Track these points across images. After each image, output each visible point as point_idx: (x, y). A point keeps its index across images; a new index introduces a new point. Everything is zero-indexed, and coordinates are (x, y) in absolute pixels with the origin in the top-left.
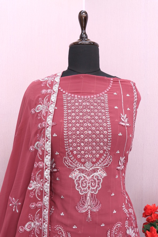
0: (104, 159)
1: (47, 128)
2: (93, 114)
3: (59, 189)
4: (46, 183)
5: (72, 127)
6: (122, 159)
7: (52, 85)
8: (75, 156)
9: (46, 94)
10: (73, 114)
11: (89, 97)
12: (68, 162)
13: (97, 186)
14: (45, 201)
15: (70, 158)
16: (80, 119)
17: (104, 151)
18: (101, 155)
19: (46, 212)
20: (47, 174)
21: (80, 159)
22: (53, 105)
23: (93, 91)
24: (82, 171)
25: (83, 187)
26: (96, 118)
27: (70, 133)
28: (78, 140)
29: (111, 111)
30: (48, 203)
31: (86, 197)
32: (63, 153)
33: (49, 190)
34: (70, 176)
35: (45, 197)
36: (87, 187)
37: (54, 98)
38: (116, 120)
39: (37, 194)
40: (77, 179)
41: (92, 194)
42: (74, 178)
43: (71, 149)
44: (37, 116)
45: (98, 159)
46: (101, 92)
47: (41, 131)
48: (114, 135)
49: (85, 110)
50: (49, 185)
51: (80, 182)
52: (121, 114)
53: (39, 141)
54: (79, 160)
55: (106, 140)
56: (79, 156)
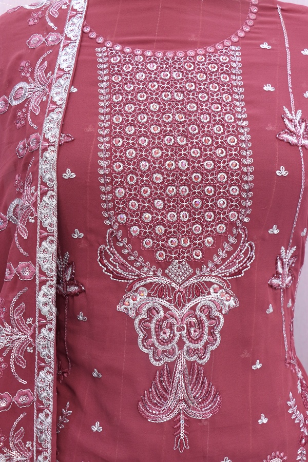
0: (229, 254)
1: (42, 153)
2: (192, 107)
3: (84, 349)
4: (43, 330)
5: (126, 147)
6: (287, 254)
7: (62, 19)
8: (136, 242)
9: (44, 48)
10: (129, 108)
11: (180, 54)
12: (111, 265)
13: (205, 337)
14: (40, 385)
15: (119, 250)
16: (151, 122)
17: (231, 225)
18: (220, 239)
19: (44, 422)
20: (45, 299)
21: (152, 251)
22: (65, 82)
23: (193, 38)
24: (159, 291)
25: (163, 342)
26: (205, 119)
27: (119, 167)
28: (146, 191)
29: (253, 98)
30: (51, 394)
31: (171, 373)
32: (97, 233)
33: (52, 351)
34: (121, 308)
35: (41, 373)
36: (174, 343)
37: (66, 59)
38: (270, 128)
39: (15, 364)
40: (144, 315)
41: (190, 365)
42: (132, 314)
43: (122, 218)
44: (15, 116)
45: (209, 254)
46: (220, 40)
47: (26, 165)
48: (263, 173)
49: (167, 97)
50: (52, 335)
51: (153, 326)
52: (286, 110)
53: (19, 195)
54: (149, 255)
55: (234, 190)
56: (148, 243)
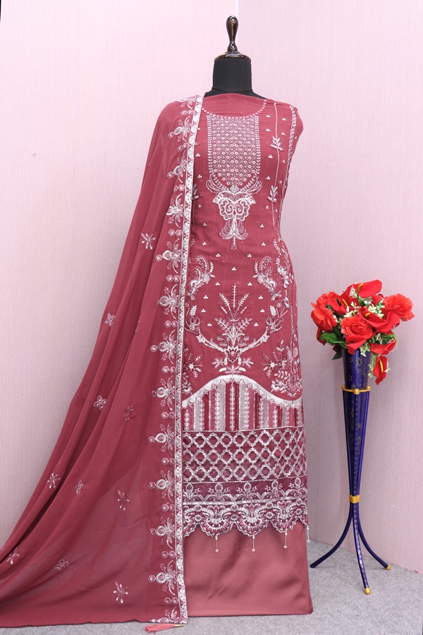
0: (252, 185)
2: (240, 135)
3: (200, 216)
4: (187, 209)
5: (217, 147)
6: (274, 189)
7: (193, 105)
8: (220, 179)
9: (187, 115)
10: (218, 135)
11: (237, 118)
12: (211, 186)
13: (243, 212)
14: (185, 228)
15: (214, 181)
16: (226, 140)
17: (253, 175)
18: (249, 179)
19: (186, 243)
20: (188, 198)
21: (225, 182)
22: (196, 126)
23: (241, 113)
24: (227, 195)
25: (228, 212)
26: (244, 139)
27: (215, 153)
28: (224, 162)
29: (262, 133)
30: (189, 231)
31: (231, 223)
32: (206, 176)
33: (190, 216)
34: (214, 201)
35: (185, 224)
36: (232, 213)
37: (196, 119)
38: (267, 142)
39: (177, 220)
40: (222, 203)
41: (238, 221)
42: (218, 203)
43: (215, 171)
44: (177, 138)
45: (245, 184)
46: (252, 114)
47: (182, 154)
48: (264, 158)
49: (232, 132)
50: (190, 210)
51: (225, 207)
52: (274, 138)
53: (179, 164)
54: (224, 183)
55: (254, 162)
56: (224, 179)
